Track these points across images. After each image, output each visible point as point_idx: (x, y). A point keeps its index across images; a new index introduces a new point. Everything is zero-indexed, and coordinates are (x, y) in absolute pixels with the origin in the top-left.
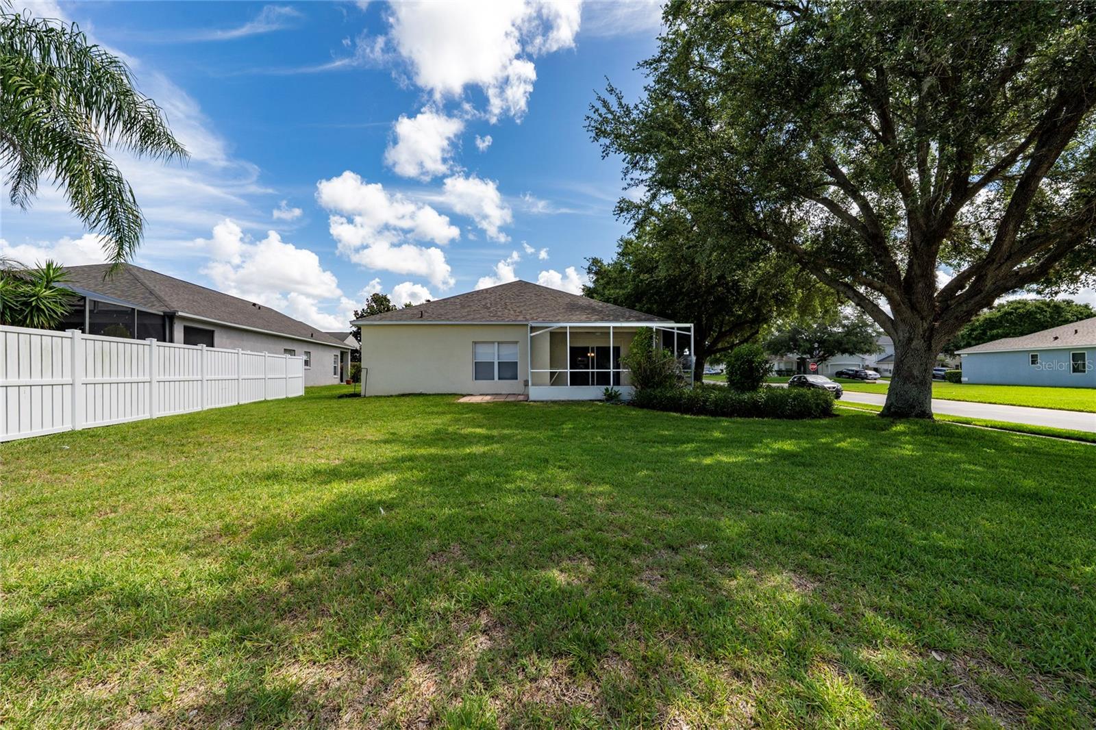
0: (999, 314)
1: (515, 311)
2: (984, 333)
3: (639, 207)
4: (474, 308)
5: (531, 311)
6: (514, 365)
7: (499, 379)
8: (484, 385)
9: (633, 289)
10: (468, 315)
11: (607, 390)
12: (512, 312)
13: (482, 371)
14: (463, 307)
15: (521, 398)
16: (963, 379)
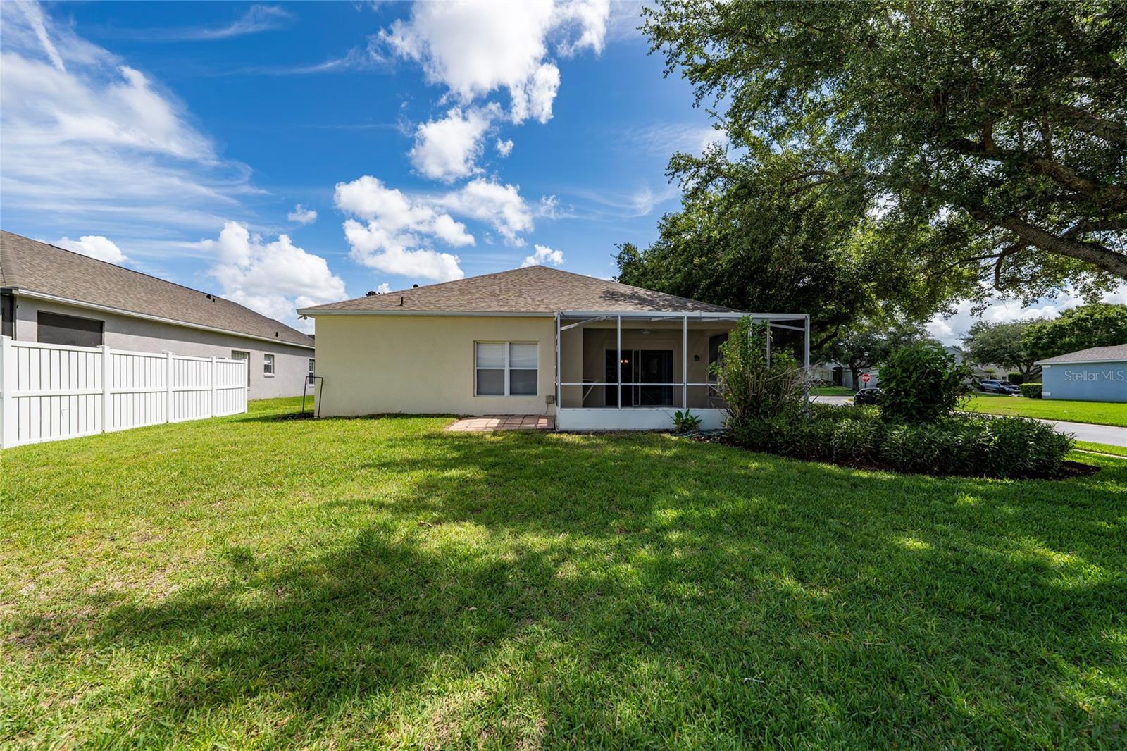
0: (1070, 321)
1: (533, 299)
2: (1053, 341)
3: (699, 165)
4: (477, 295)
5: (555, 300)
6: (533, 374)
7: (511, 394)
8: (490, 402)
9: (685, 279)
10: (468, 304)
11: (679, 415)
12: (530, 301)
13: (486, 382)
14: (462, 293)
15: (543, 423)
16: (1044, 394)
